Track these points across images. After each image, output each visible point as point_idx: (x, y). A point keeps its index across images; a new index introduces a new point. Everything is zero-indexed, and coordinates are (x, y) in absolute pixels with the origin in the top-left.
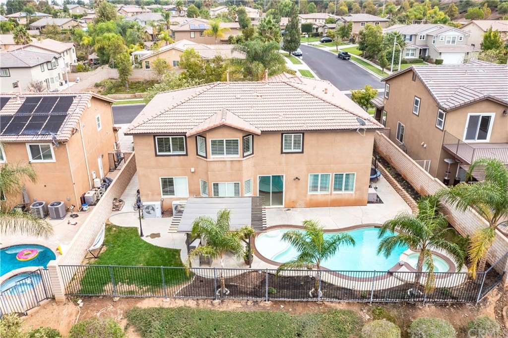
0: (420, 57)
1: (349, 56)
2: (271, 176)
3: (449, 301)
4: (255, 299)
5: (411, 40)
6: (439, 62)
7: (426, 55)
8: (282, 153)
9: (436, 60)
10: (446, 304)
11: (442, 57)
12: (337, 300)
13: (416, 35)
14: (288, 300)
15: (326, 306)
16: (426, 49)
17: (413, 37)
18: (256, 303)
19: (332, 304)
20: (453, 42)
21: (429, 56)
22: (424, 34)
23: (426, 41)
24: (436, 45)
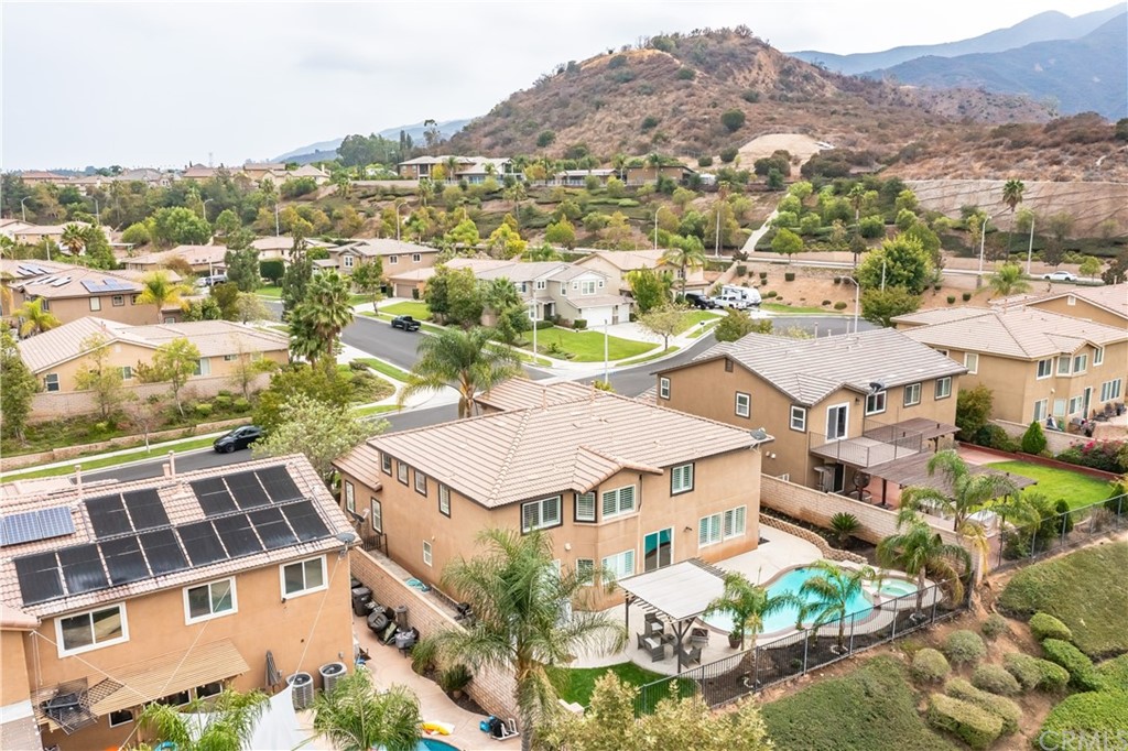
0: (546, 318)
1: (418, 324)
2: (658, 532)
3: (950, 615)
4: (791, 677)
5: (524, 291)
6: (580, 325)
7: (553, 314)
8: (672, 495)
9: (576, 321)
10: (949, 619)
11: (583, 317)
12: (864, 649)
13: (531, 282)
14: (822, 666)
15: (859, 659)
16: (550, 304)
17: (527, 285)
18: (793, 681)
19: (863, 655)
20: (592, 290)
21: (559, 316)
22: (543, 279)
23: (548, 290)
24: (570, 297)
